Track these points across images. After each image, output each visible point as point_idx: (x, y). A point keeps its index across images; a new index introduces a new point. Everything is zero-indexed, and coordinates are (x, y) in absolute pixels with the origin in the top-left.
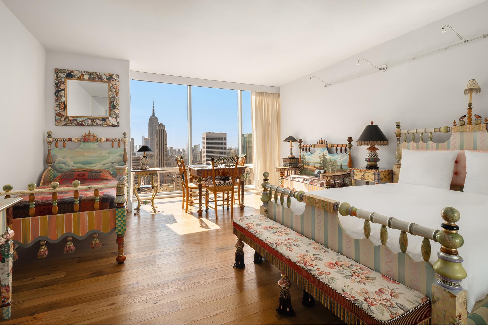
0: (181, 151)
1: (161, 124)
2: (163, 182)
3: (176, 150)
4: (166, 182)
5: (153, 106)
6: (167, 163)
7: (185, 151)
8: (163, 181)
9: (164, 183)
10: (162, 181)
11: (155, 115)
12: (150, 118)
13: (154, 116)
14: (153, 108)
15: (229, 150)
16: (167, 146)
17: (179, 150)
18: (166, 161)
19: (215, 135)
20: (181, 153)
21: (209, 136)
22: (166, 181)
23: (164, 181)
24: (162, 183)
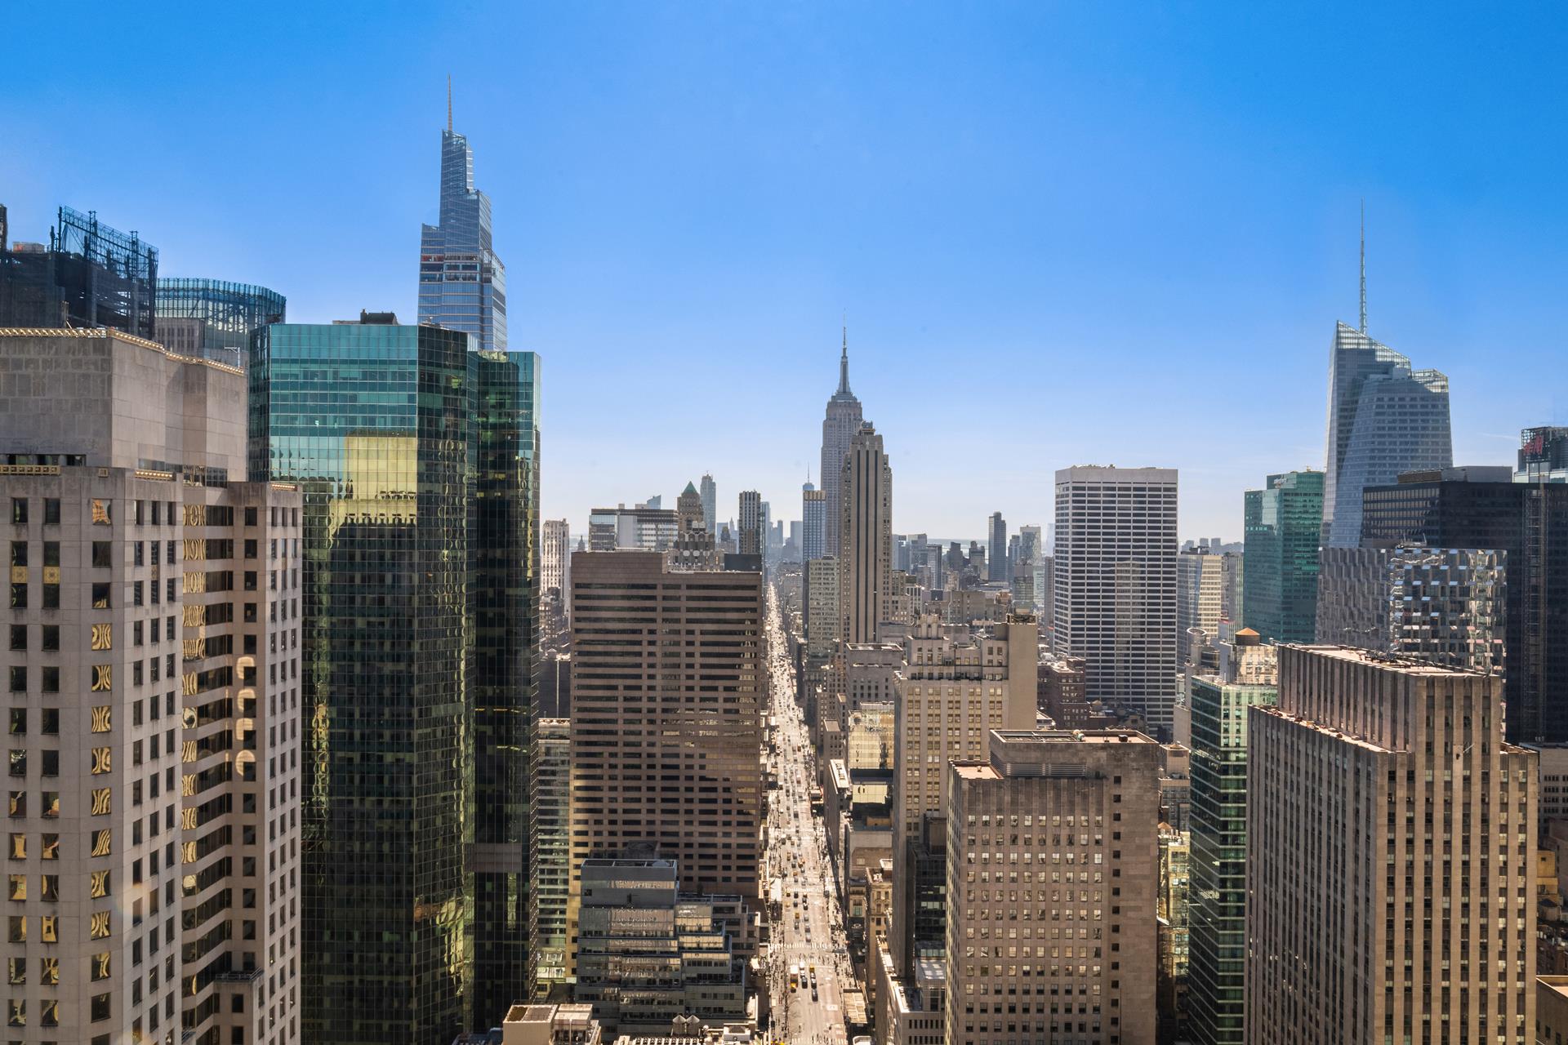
0: (965, 551)
1: (868, 430)
2: (866, 691)
3: (940, 548)
4: (877, 695)
5: (845, 350)
6: (890, 604)
7: (983, 552)
8: (866, 688)
9: (869, 695)
10: (862, 687)
11: (852, 391)
12: (829, 404)
13: (845, 392)
14: (844, 357)
15: (1194, 557)
16: (890, 529)
17: (955, 546)
18: (886, 598)
19: (1117, 481)
20: (968, 561)
21: (1086, 485)
22: (877, 688)
23: (869, 688)
24: (862, 695)
